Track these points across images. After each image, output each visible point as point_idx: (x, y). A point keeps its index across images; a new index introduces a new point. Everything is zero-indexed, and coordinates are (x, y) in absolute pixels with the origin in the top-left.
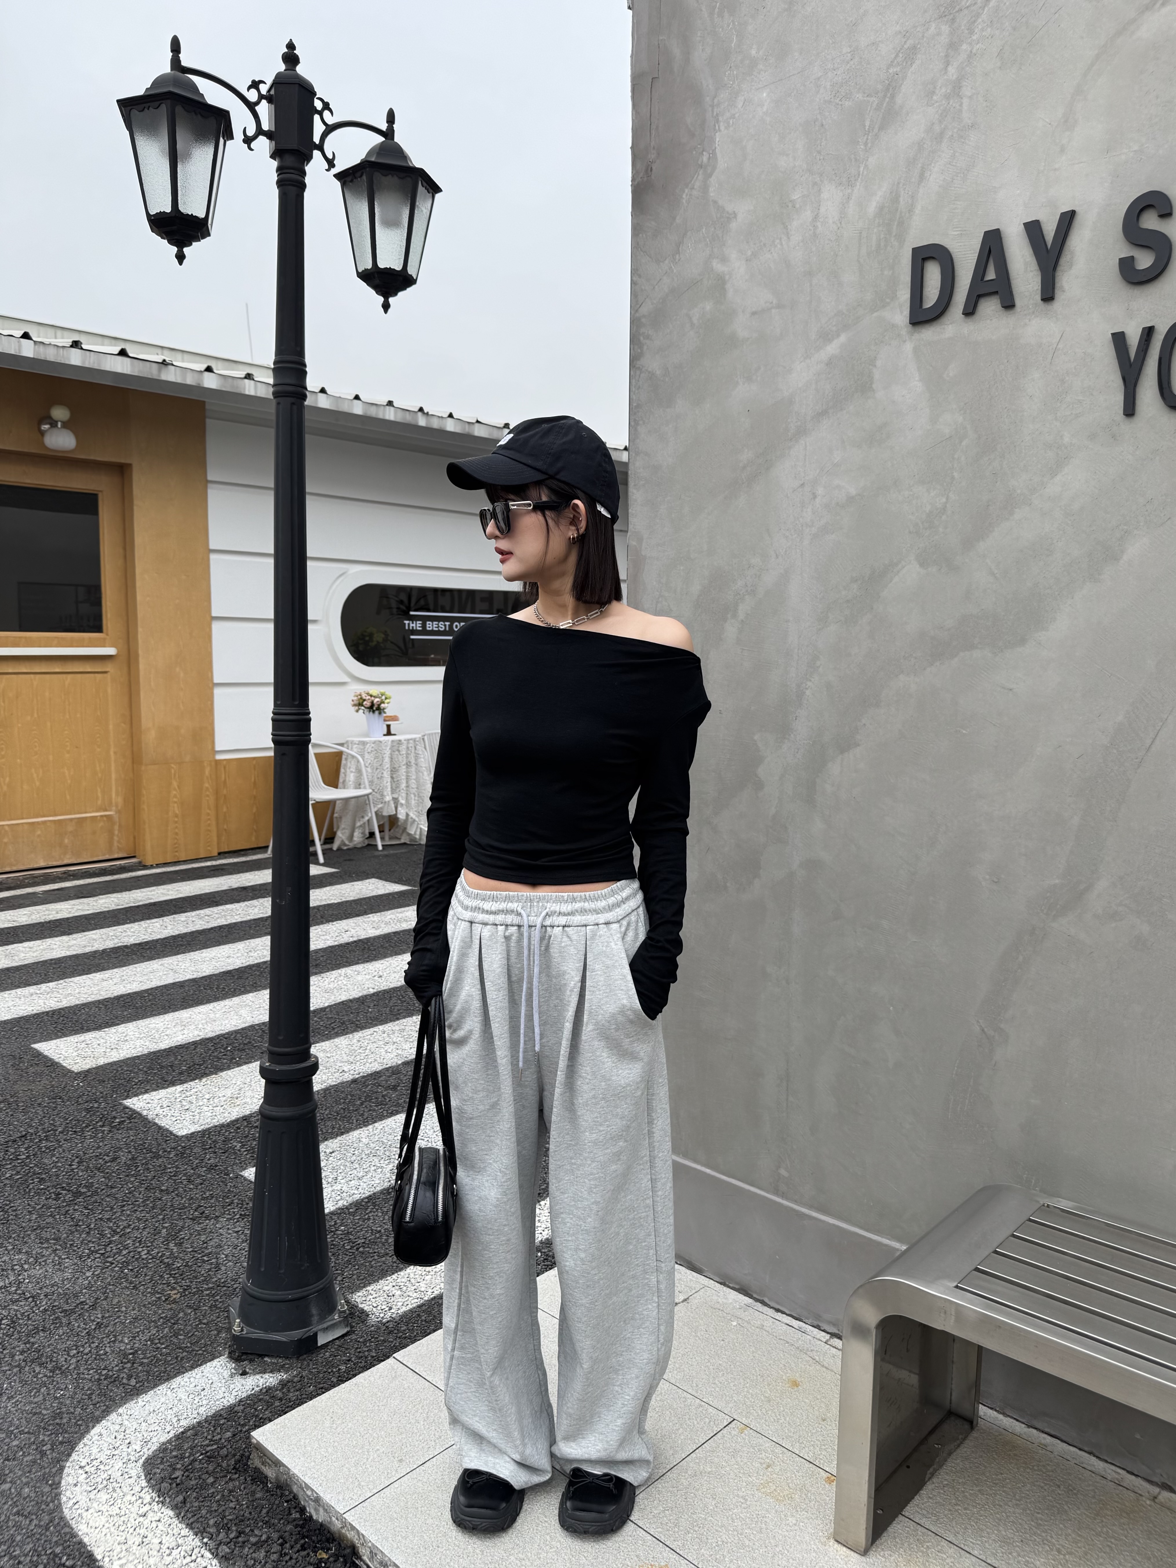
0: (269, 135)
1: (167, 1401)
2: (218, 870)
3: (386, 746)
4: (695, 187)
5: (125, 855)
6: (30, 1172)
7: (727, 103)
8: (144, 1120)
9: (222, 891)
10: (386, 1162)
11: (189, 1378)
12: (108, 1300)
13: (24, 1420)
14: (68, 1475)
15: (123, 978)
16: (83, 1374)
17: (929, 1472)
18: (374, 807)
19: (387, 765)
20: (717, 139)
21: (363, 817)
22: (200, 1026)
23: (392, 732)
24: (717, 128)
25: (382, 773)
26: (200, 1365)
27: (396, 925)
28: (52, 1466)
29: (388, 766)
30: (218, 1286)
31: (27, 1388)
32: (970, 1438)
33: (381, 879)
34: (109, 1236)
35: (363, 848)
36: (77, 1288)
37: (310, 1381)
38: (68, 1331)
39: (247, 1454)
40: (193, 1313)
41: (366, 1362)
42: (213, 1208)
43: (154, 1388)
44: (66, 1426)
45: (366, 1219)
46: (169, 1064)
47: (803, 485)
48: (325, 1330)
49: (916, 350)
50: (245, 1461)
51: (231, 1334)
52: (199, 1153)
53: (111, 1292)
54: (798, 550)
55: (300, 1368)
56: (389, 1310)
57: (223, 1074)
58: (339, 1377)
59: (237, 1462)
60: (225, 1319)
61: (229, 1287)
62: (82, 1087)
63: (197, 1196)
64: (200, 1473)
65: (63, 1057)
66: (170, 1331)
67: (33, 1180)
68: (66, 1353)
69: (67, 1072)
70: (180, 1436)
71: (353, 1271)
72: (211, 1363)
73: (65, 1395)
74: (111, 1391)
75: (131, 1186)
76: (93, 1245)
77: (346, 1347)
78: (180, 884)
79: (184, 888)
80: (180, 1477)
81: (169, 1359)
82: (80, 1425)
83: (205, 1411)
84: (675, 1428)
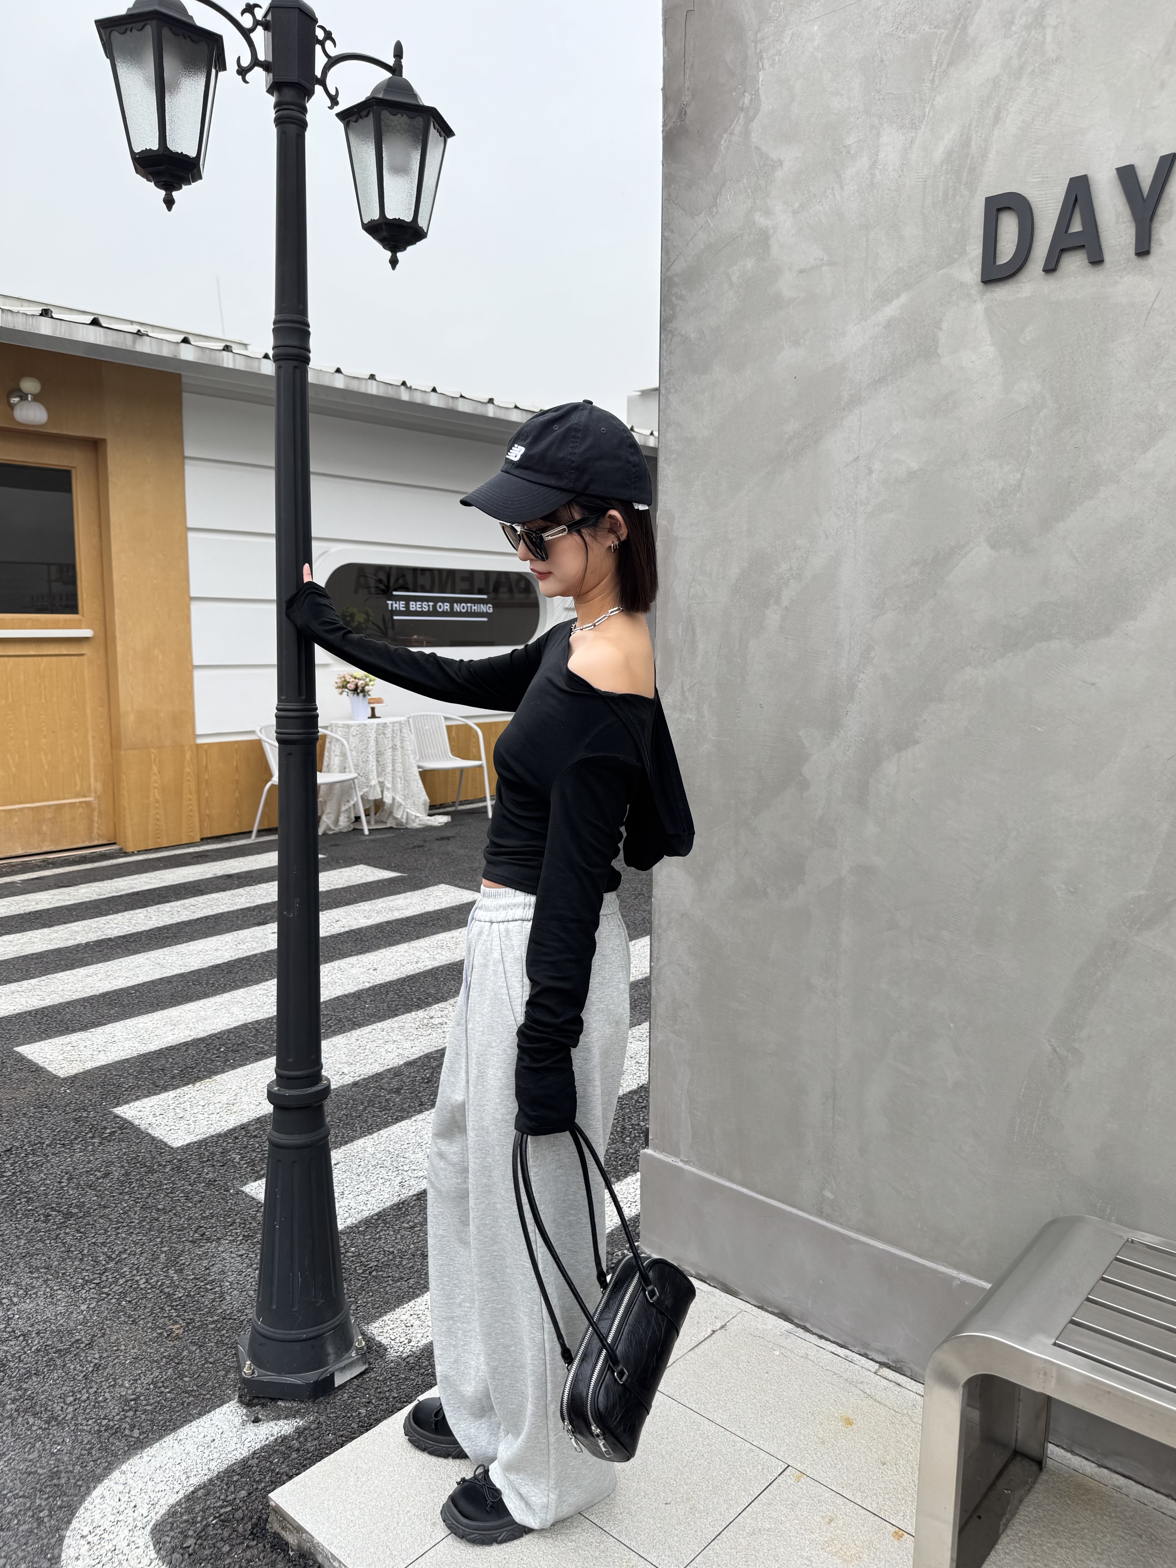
0: (266, 66)
1: (175, 1456)
2: (201, 856)
3: (371, 729)
4: (735, 132)
5: (106, 842)
6: (16, 1191)
7: (772, 38)
8: (136, 1129)
9: (207, 879)
10: (394, 1174)
11: (197, 1427)
12: (106, 1337)
13: (18, 1481)
14: (69, 1547)
15: (108, 973)
16: (81, 1425)
17: (1002, 1522)
18: (360, 791)
19: (372, 748)
20: (761, 79)
21: (348, 801)
22: (191, 1025)
23: (377, 715)
24: (760, 65)
25: (368, 757)
26: (209, 1412)
27: (387, 913)
28: (51, 1536)
29: (374, 749)
30: (224, 1319)
31: (20, 1443)
32: (1039, 1481)
33: (369, 864)
34: (104, 1262)
35: (349, 832)
36: (71, 1324)
37: (329, 1428)
38: (63, 1374)
39: (264, 1517)
40: (198, 1350)
41: (387, 1404)
42: (214, 1229)
43: (159, 1439)
44: (65, 1488)
45: (377, 1239)
46: (160, 1068)
47: (857, 459)
48: (342, 1369)
49: (988, 311)
50: (263, 1525)
51: (241, 1375)
52: (196, 1166)
53: (109, 1327)
54: (851, 531)
55: (317, 1412)
56: (409, 1343)
57: (218, 1078)
58: (360, 1422)
59: (255, 1526)
60: (233, 1358)
61: (235, 1319)
62: (69, 1094)
63: (196, 1215)
64: (215, 1540)
65: (48, 1061)
66: (174, 1372)
67: (19, 1200)
68: (62, 1400)
69: (53, 1078)
70: (191, 1497)
71: (367, 1298)
72: (220, 1408)
73: (62, 1451)
74: (113, 1444)
75: (125, 1205)
76: (87, 1274)
77: (365, 1387)
78: (163, 872)
79: (168, 876)
80: (193, 1546)
81: (175, 1405)
82: (80, 1486)
83: (217, 1466)
84: (727, 1477)
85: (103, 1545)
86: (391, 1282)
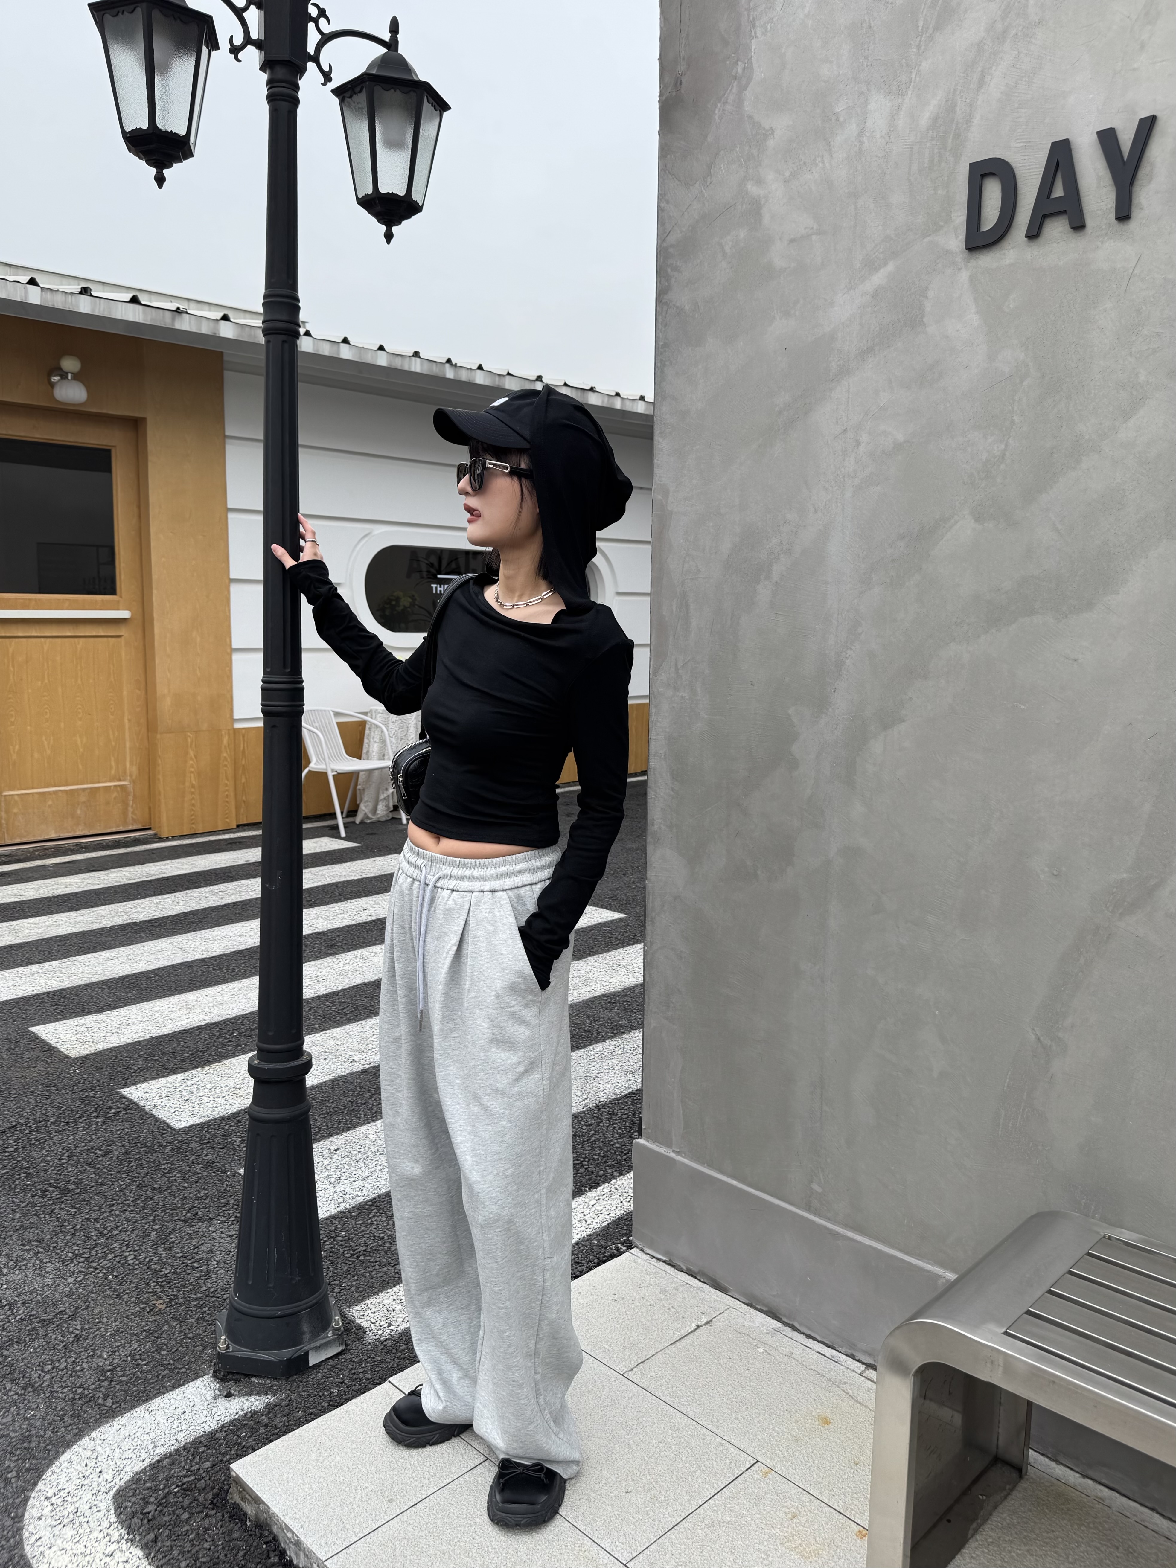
0: (258, 45)
1: (144, 1425)
2: (236, 843)
4: (729, 101)
5: (141, 827)
7: (764, 6)
8: (141, 1110)
9: (239, 865)
11: (170, 1399)
12: (90, 1309)
14: (33, 1507)
15: (130, 957)
16: (57, 1392)
17: (971, 1527)
20: (753, 47)
21: (387, 790)
22: (207, 1010)
24: (753, 33)
26: (183, 1385)
28: (16, 1496)
30: (207, 1296)
32: (1018, 1488)
34: (95, 1238)
35: (386, 821)
36: (57, 1295)
37: (299, 1406)
38: (44, 1343)
39: (226, 1487)
40: (178, 1326)
41: (360, 1385)
42: (207, 1210)
43: (131, 1409)
44: (34, 1451)
45: (368, 1224)
46: (171, 1051)
47: (845, 431)
48: (318, 1349)
49: (972, 279)
50: (223, 1495)
51: (216, 1350)
52: (196, 1148)
53: (93, 1300)
54: (839, 504)
55: (289, 1390)
56: (388, 1326)
57: (227, 1062)
58: (331, 1401)
59: (216, 1496)
60: (212, 1334)
61: (218, 1298)
62: (78, 1074)
63: (191, 1195)
64: (175, 1508)
65: (60, 1041)
66: (152, 1346)
67: (19, 1175)
68: (40, 1368)
69: (64, 1058)
70: (156, 1466)
71: (351, 1282)
72: (194, 1382)
73: (36, 1416)
74: (85, 1412)
75: (122, 1183)
76: (77, 1248)
77: (340, 1367)
78: (196, 857)
79: (200, 862)
80: (153, 1512)
81: (150, 1377)
82: (49, 1450)
83: (185, 1437)
84: (693, 1469)
85: (65, 1506)
86: (377, 1267)
